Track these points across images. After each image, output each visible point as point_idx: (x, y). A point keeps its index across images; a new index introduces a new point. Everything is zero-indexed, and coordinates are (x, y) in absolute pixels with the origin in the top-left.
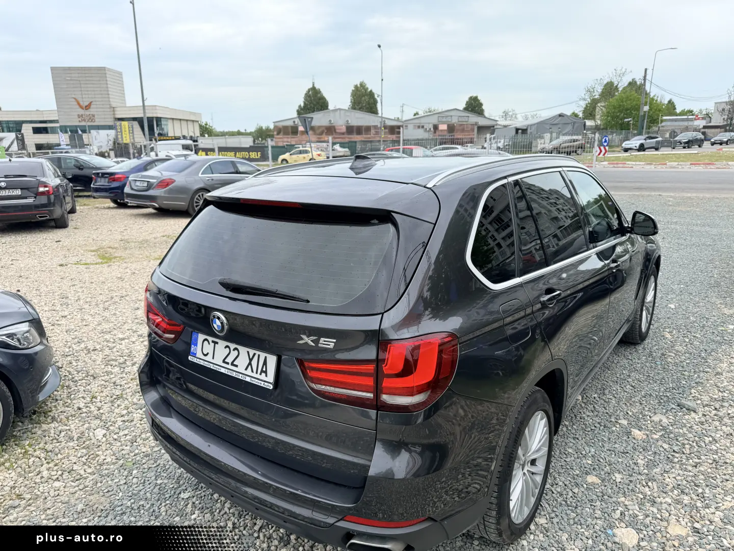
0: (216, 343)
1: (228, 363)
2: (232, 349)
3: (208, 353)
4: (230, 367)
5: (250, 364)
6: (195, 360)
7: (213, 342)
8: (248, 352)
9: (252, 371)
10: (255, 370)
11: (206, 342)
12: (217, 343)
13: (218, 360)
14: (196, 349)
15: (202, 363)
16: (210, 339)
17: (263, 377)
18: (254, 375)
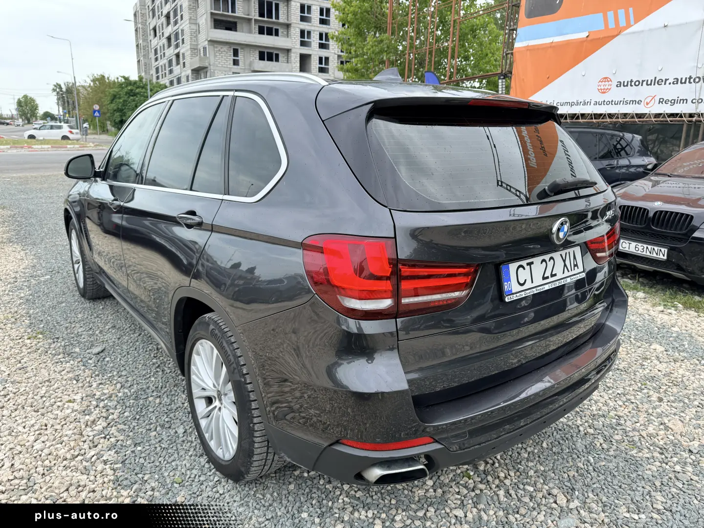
0: (530, 264)
1: (548, 278)
2: (547, 261)
3: (525, 280)
4: (551, 279)
5: (565, 265)
6: (515, 297)
7: (528, 264)
8: (561, 255)
9: (568, 271)
10: (570, 270)
11: (521, 269)
12: (532, 263)
13: (538, 280)
14: (510, 286)
15: (523, 295)
16: (524, 263)
17: (577, 271)
18: (571, 273)
